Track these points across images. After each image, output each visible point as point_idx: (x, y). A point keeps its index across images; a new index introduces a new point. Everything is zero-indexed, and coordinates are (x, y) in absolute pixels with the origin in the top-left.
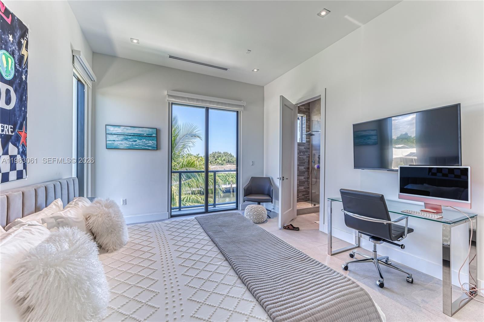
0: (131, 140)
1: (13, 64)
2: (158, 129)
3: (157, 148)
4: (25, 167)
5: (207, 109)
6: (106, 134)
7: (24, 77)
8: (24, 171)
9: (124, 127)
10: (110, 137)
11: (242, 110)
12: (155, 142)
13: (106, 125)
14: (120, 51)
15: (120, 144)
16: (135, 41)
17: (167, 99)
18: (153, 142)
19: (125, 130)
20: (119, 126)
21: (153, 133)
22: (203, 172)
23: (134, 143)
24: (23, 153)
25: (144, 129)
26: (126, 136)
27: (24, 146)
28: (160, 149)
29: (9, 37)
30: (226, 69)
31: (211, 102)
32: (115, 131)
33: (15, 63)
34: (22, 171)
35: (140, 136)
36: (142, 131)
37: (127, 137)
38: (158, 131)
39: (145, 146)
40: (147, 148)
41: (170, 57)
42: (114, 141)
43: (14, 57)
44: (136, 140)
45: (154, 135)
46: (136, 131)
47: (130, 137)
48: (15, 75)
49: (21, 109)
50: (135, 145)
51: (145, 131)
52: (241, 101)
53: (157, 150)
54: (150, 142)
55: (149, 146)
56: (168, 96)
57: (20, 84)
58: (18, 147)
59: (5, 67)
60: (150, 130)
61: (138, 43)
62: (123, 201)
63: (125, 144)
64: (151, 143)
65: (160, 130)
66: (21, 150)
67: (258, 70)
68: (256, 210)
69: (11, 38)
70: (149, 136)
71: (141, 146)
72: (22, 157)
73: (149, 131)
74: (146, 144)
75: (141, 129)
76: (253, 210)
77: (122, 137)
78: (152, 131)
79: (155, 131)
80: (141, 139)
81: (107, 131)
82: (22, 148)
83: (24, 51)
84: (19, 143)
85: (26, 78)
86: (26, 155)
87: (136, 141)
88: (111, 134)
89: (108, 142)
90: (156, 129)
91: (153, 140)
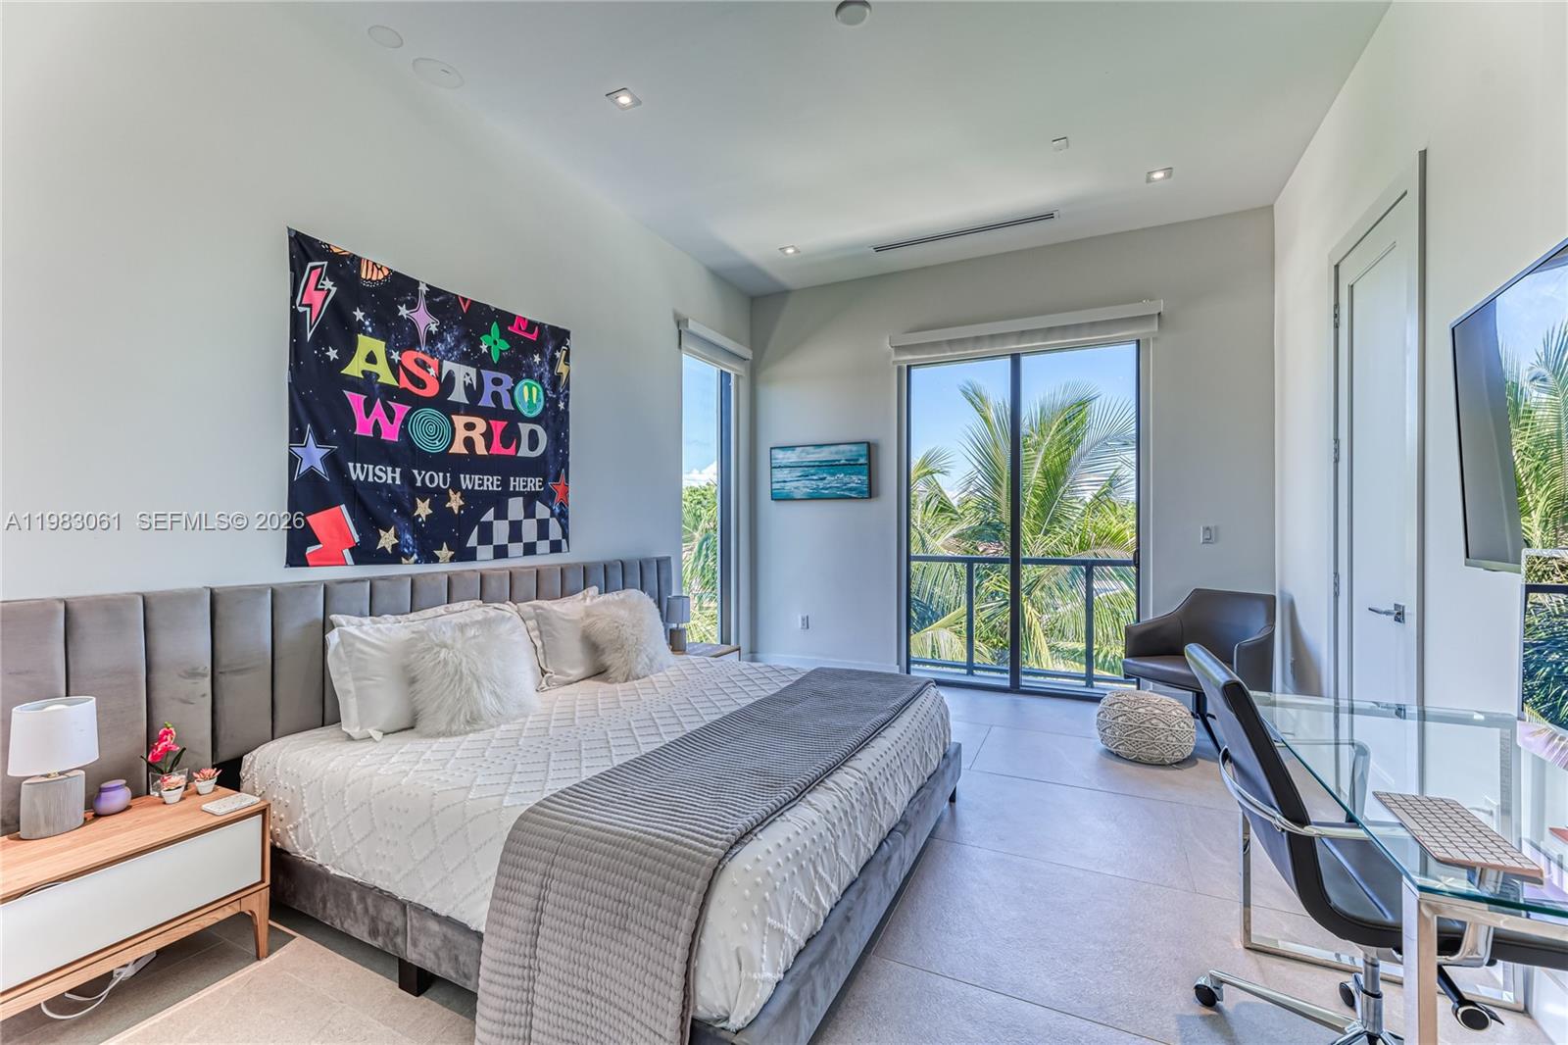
0: (815, 478)
1: (541, 393)
2: (873, 444)
3: (870, 492)
4: (565, 535)
5: (1016, 359)
6: (772, 468)
7: (561, 405)
8: (564, 541)
9: (801, 449)
10: (780, 475)
11: (1154, 332)
12: (865, 478)
13: (771, 448)
14: (787, 279)
15: (795, 488)
16: (790, 251)
17: (894, 358)
18: (861, 477)
19: (803, 455)
20: (792, 448)
21: (861, 456)
22: (1003, 561)
23: (821, 484)
24: (563, 517)
25: (841, 447)
26: (806, 469)
27: (563, 505)
28: (877, 495)
29: (534, 358)
30: (1050, 216)
31: (1022, 334)
32: (785, 461)
33: (545, 390)
34: (560, 541)
35: (831, 466)
36: (837, 453)
37: (808, 469)
38: (871, 448)
39: (843, 490)
40: (847, 493)
41: (878, 249)
42: (785, 482)
43: (541, 383)
44: (825, 475)
45: (862, 461)
46: (825, 455)
47: (812, 471)
48: (545, 406)
49: (556, 452)
50: (822, 489)
51: (843, 452)
52: (1142, 301)
53: (870, 497)
54: (854, 478)
55: (850, 490)
56: (896, 351)
57: (555, 418)
58: (550, 508)
59: (526, 400)
60: (854, 448)
61: (797, 251)
62: (803, 620)
63: (803, 487)
64: (857, 480)
65: (876, 446)
66: (557, 511)
67: (1169, 171)
68: (1126, 708)
69: (537, 359)
70: (850, 465)
71: (834, 491)
72: (559, 522)
73: (851, 451)
74: (845, 484)
75: (833, 449)
76: (1115, 707)
77: (798, 472)
78: (857, 451)
79: (863, 449)
80: (833, 475)
81: (773, 461)
82: (560, 508)
83: (561, 368)
84: (553, 501)
85: (566, 405)
86: (567, 518)
87: (824, 479)
88: (780, 467)
89: (775, 486)
90: (868, 443)
91: (859, 473)
